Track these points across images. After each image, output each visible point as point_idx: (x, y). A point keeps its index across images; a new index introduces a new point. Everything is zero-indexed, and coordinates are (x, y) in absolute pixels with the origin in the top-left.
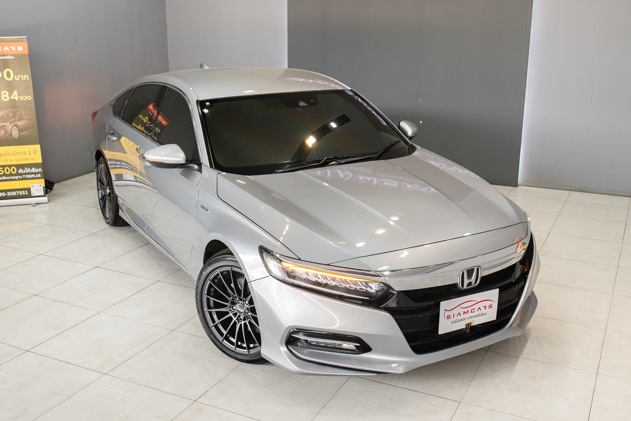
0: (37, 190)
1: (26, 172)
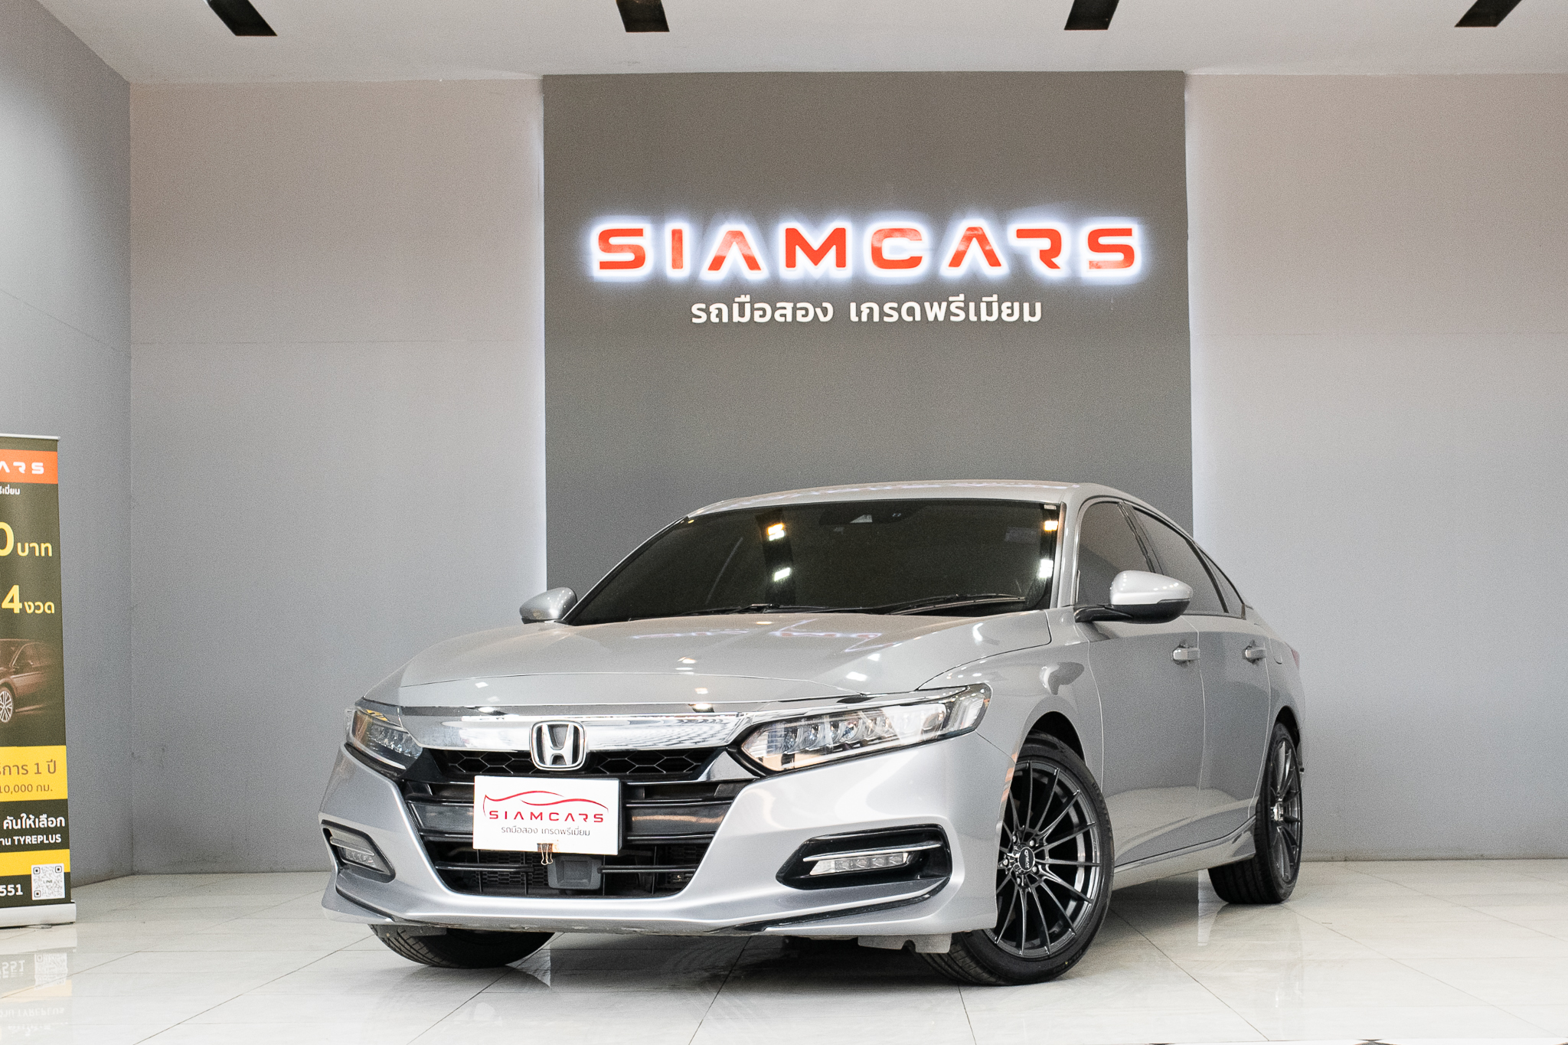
0: (48, 884)
1: (24, 827)
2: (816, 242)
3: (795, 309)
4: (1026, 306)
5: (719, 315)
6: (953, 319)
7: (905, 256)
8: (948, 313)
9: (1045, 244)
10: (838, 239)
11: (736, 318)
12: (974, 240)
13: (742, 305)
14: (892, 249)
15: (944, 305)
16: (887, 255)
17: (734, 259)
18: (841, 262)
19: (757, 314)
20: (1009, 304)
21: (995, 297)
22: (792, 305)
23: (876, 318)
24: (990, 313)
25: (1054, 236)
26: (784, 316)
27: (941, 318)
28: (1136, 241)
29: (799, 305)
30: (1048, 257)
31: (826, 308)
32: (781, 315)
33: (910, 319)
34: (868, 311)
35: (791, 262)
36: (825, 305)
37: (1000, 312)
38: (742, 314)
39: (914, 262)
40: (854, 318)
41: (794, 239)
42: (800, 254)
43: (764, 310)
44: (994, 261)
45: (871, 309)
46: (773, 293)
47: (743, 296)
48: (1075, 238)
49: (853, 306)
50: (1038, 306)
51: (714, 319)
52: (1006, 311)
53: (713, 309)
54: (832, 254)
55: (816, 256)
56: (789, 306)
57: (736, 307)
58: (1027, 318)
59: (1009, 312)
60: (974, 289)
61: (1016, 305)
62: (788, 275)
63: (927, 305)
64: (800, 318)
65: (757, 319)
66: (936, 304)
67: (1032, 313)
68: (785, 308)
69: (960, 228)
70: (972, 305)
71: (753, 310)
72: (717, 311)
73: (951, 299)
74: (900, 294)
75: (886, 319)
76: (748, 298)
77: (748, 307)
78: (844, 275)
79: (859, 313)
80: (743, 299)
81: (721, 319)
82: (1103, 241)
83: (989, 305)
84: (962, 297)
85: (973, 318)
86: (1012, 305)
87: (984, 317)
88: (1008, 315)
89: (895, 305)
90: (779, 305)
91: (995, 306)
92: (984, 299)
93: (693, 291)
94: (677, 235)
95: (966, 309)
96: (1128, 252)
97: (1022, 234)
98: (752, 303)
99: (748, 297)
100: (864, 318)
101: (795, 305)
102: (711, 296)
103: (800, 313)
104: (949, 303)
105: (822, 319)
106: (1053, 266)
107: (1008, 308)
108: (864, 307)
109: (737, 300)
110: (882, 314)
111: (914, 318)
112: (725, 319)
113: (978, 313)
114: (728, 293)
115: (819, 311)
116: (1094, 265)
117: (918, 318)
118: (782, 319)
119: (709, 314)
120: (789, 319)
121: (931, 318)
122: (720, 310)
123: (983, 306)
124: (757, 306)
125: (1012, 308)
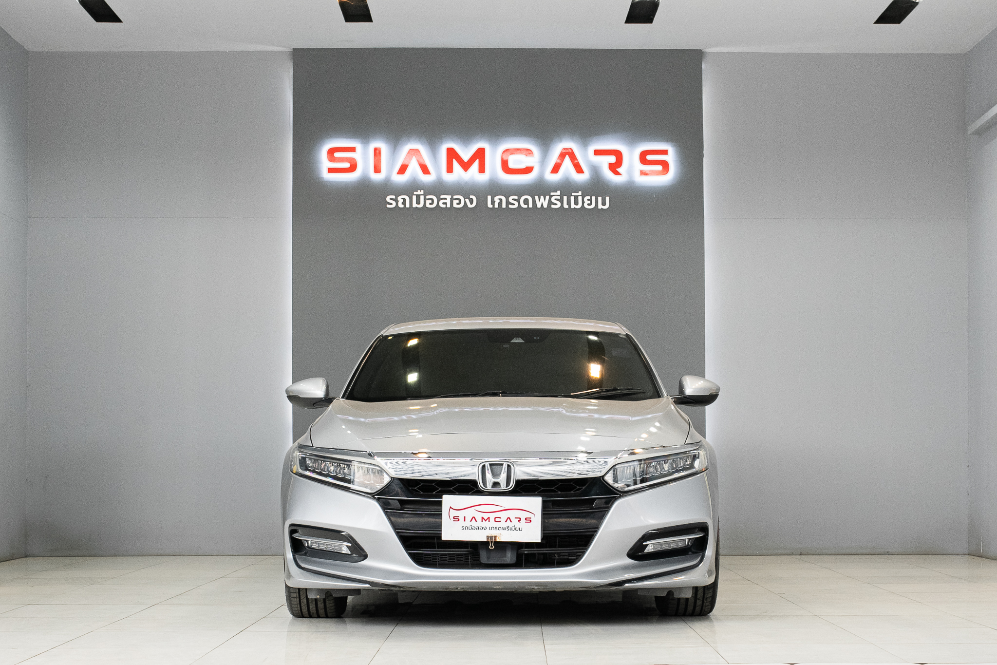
2: (466, 156)
3: (452, 200)
4: (600, 199)
5: (404, 203)
6: (553, 206)
7: (523, 166)
8: (550, 203)
9: (612, 159)
10: (480, 155)
11: (415, 205)
12: (567, 156)
13: (418, 197)
14: (515, 161)
15: (547, 197)
16: (512, 165)
17: (414, 169)
18: (482, 170)
19: (428, 202)
20: (589, 198)
21: (580, 193)
22: (450, 197)
23: (504, 206)
24: (576, 203)
25: (618, 154)
26: (445, 203)
27: (545, 206)
28: (671, 158)
29: (455, 197)
30: (614, 168)
31: (472, 199)
32: (443, 203)
33: (526, 206)
34: (499, 201)
35: (450, 169)
36: (471, 197)
37: (583, 202)
38: (418, 202)
39: (528, 170)
40: (490, 205)
41: (452, 154)
42: (455, 164)
43: (432, 200)
44: (579, 169)
45: (501, 200)
46: (438, 189)
47: (419, 191)
48: (631, 155)
49: (489, 198)
50: (607, 199)
51: (401, 205)
52: (587, 202)
53: (400, 199)
54: (476, 165)
55: (466, 166)
56: (448, 197)
57: (414, 198)
58: (600, 206)
59: (589, 203)
60: (567, 188)
61: (594, 198)
62: (448, 178)
63: (537, 198)
64: (455, 205)
65: (428, 205)
66: (542, 197)
67: (604, 204)
68: (446, 199)
69: (558, 148)
70: (565, 198)
71: (425, 200)
72: (402, 200)
73: (552, 194)
74: (520, 191)
75: (510, 206)
76: (422, 192)
77: (422, 198)
78: (483, 178)
79: (493, 202)
81: (405, 206)
82: (649, 157)
83: (576, 198)
84: (559, 193)
85: (566, 206)
86: (591, 198)
87: (573, 206)
88: (588, 204)
89: (516, 197)
90: (442, 197)
91: (580, 198)
92: (573, 194)
93: (387, 188)
94: (377, 152)
95: (561, 201)
96: (665, 165)
97: (597, 153)
98: (425, 195)
100: (496, 206)
101: (452, 197)
102: (398, 191)
103: (455, 202)
104: (551, 197)
105: (470, 206)
106: (617, 173)
107: (588, 200)
108: (496, 199)
109: (415, 193)
110: (508, 203)
111: (528, 206)
112: (408, 205)
113: (569, 203)
114: (410, 189)
115: (467, 201)
116: (643, 173)
117: (531, 206)
118: (444, 206)
119: (397, 202)
120: (449, 206)
121: (539, 206)
122: (404, 200)
123: (572, 199)
124: (428, 197)
125: (590, 200)
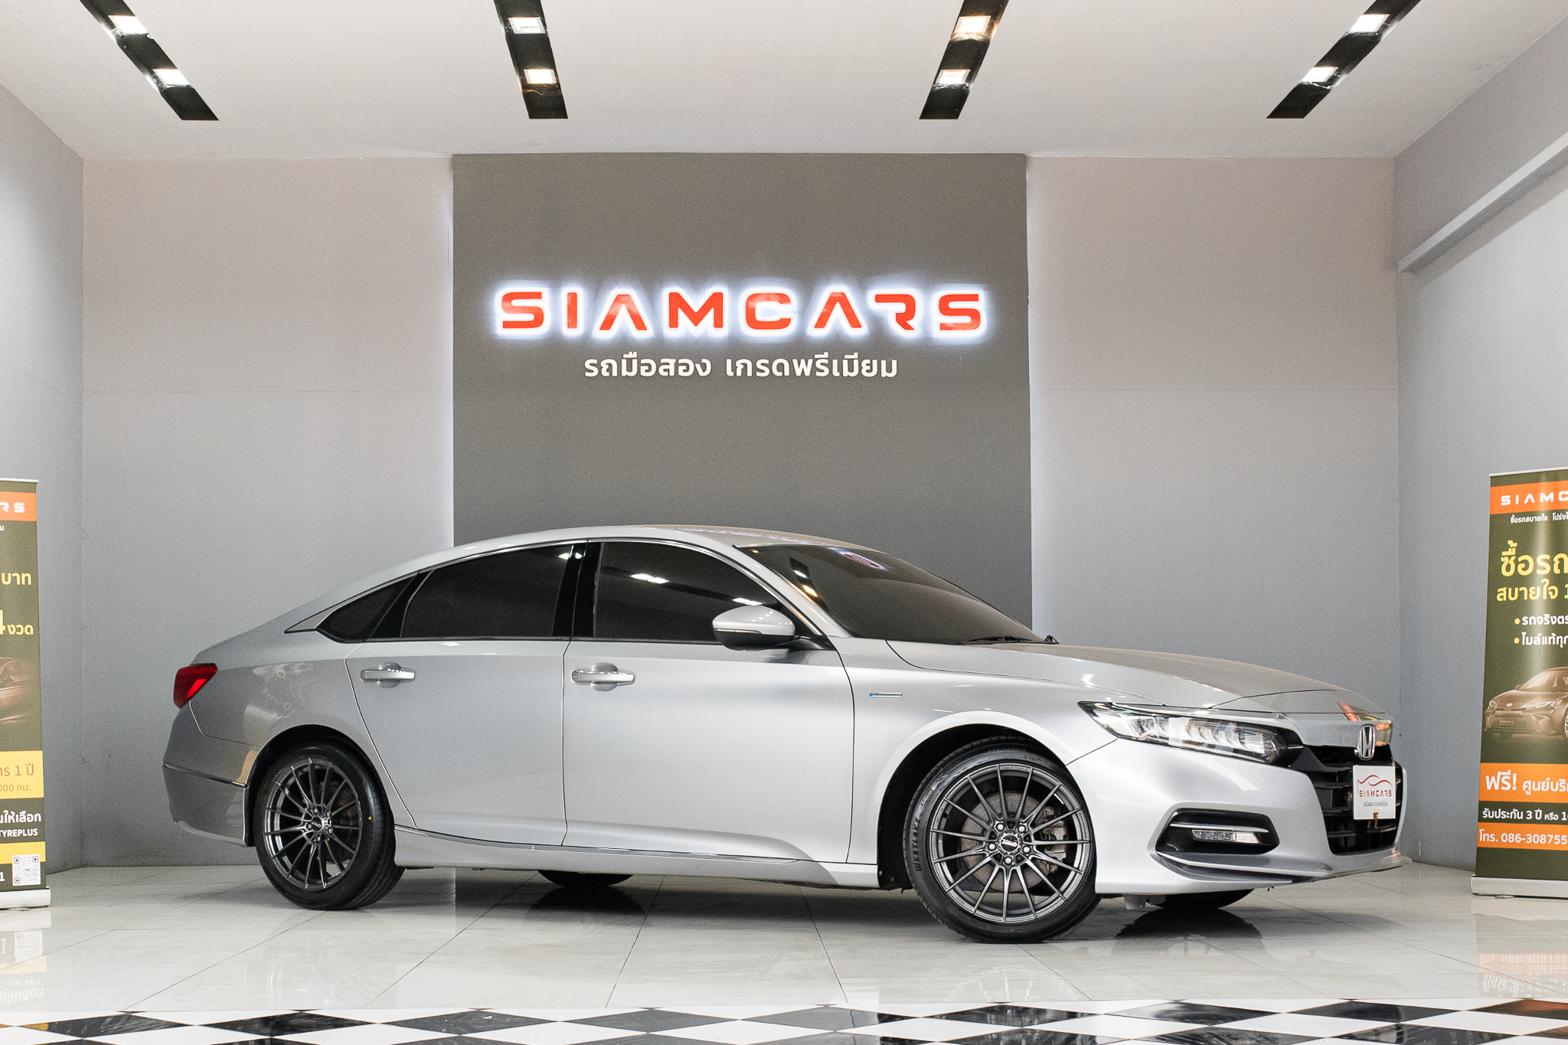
0: (26, 872)
1: (6, 822)
2: (696, 303)
3: (677, 365)
4: (884, 363)
5: (610, 370)
6: (818, 374)
7: (776, 318)
8: (814, 369)
9: (901, 307)
10: (716, 301)
11: (624, 373)
12: (838, 304)
13: (629, 361)
14: (766, 311)
15: (810, 361)
16: (760, 317)
17: (623, 319)
18: (718, 323)
19: (643, 369)
20: (868, 361)
21: (856, 355)
22: (674, 361)
23: (750, 374)
24: (851, 369)
25: (909, 301)
26: (668, 370)
27: (807, 373)
28: (981, 306)
29: (681, 361)
30: (903, 320)
31: (705, 364)
32: (665, 370)
33: (780, 374)
34: (742, 366)
35: (674, 323)
36: (704, 361)
37: (860, 368)
38: (629, 369)
39: (784, 323)
40: (730, 373)
41: (676, 301)
42: (681, 315)
43: (649, 365)
44: (855, 323)
45: (745, 365)
46: (658, 350)
47: (631, 353)
48: (927, 304)
49: (729, 362)
50: (894, 363)
51: (605, 373)
52: (865, 368)
53: (604, 364)
54: (710, 316)
55: (696, 318)
56: (672, 362)
57: (624, 362)
58: (884, 374)
59: (868, 369)
60: (838, 348)
61: (875, 362)
62: (671, 334)
63: (795, 362)
64: (681, 373)
65: (643, 373)
66: (803, 361)
67: (889, 370)
68: (668, 364)
69: (825, 293)
70: (835, 362)
71: (639, 365)
72: (607, 366)
73: (816, 356)
74: (771, 352)
75: (758, 374)
76: (635, 355)
77: (635, 362)
78: (721, 334)
79: (734, 369)
80: (630, 355)
81: (611, 373)
82: (953, 305)
83: (851, 361)
84: (826, 355)
85: (836, 373)
86: (871, 362)
87: (846, 373)
88: (867, 371)
89: (767, 362)
90: (663, 361)
91: (856, 363)
92: (846, 357)
93: (587, 348)
94: (573, 298)
95: (830, 366)
96: (974, 315)
97: (880, 299)
98: (639, 359)
99: (635, 353)
100: (739, 373)
101: (677, 361)
102: (601, 352)
103: (681, 368)
104: (815, 360)
105: (701, 373)
106: (908, 327)
107: (867, 365)
108: (739, 363)
109: (625, 356)
110: (755, 369)
111: (783, 374)
112: (615, 373)
113: (840, 369)
114: (618, 349)
115: (698, 366)
116: (944, 327)
117: (787, 373)
118: (666, 374)
119: (600, 369)
120: (672, 373)
121: (798, 373)
122: (610, 365)
123: (845, 363)
124: (643, 361)
125: (871, 365)
